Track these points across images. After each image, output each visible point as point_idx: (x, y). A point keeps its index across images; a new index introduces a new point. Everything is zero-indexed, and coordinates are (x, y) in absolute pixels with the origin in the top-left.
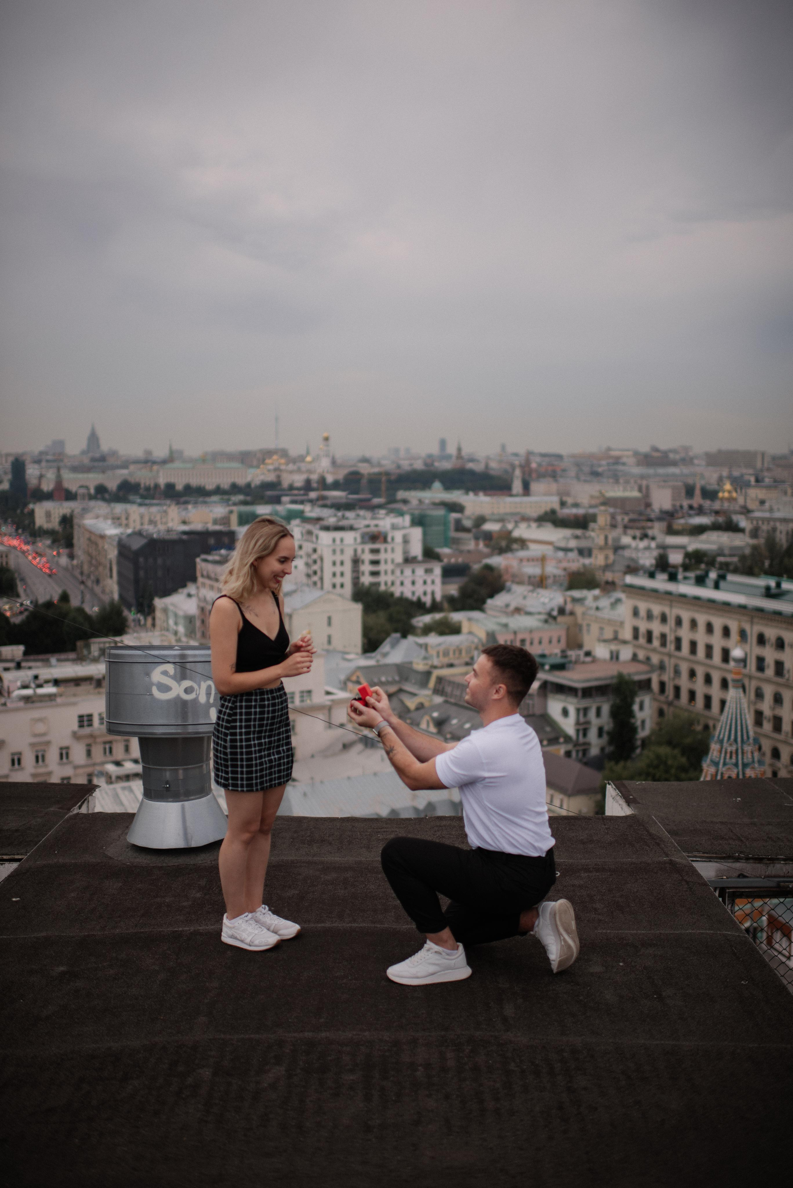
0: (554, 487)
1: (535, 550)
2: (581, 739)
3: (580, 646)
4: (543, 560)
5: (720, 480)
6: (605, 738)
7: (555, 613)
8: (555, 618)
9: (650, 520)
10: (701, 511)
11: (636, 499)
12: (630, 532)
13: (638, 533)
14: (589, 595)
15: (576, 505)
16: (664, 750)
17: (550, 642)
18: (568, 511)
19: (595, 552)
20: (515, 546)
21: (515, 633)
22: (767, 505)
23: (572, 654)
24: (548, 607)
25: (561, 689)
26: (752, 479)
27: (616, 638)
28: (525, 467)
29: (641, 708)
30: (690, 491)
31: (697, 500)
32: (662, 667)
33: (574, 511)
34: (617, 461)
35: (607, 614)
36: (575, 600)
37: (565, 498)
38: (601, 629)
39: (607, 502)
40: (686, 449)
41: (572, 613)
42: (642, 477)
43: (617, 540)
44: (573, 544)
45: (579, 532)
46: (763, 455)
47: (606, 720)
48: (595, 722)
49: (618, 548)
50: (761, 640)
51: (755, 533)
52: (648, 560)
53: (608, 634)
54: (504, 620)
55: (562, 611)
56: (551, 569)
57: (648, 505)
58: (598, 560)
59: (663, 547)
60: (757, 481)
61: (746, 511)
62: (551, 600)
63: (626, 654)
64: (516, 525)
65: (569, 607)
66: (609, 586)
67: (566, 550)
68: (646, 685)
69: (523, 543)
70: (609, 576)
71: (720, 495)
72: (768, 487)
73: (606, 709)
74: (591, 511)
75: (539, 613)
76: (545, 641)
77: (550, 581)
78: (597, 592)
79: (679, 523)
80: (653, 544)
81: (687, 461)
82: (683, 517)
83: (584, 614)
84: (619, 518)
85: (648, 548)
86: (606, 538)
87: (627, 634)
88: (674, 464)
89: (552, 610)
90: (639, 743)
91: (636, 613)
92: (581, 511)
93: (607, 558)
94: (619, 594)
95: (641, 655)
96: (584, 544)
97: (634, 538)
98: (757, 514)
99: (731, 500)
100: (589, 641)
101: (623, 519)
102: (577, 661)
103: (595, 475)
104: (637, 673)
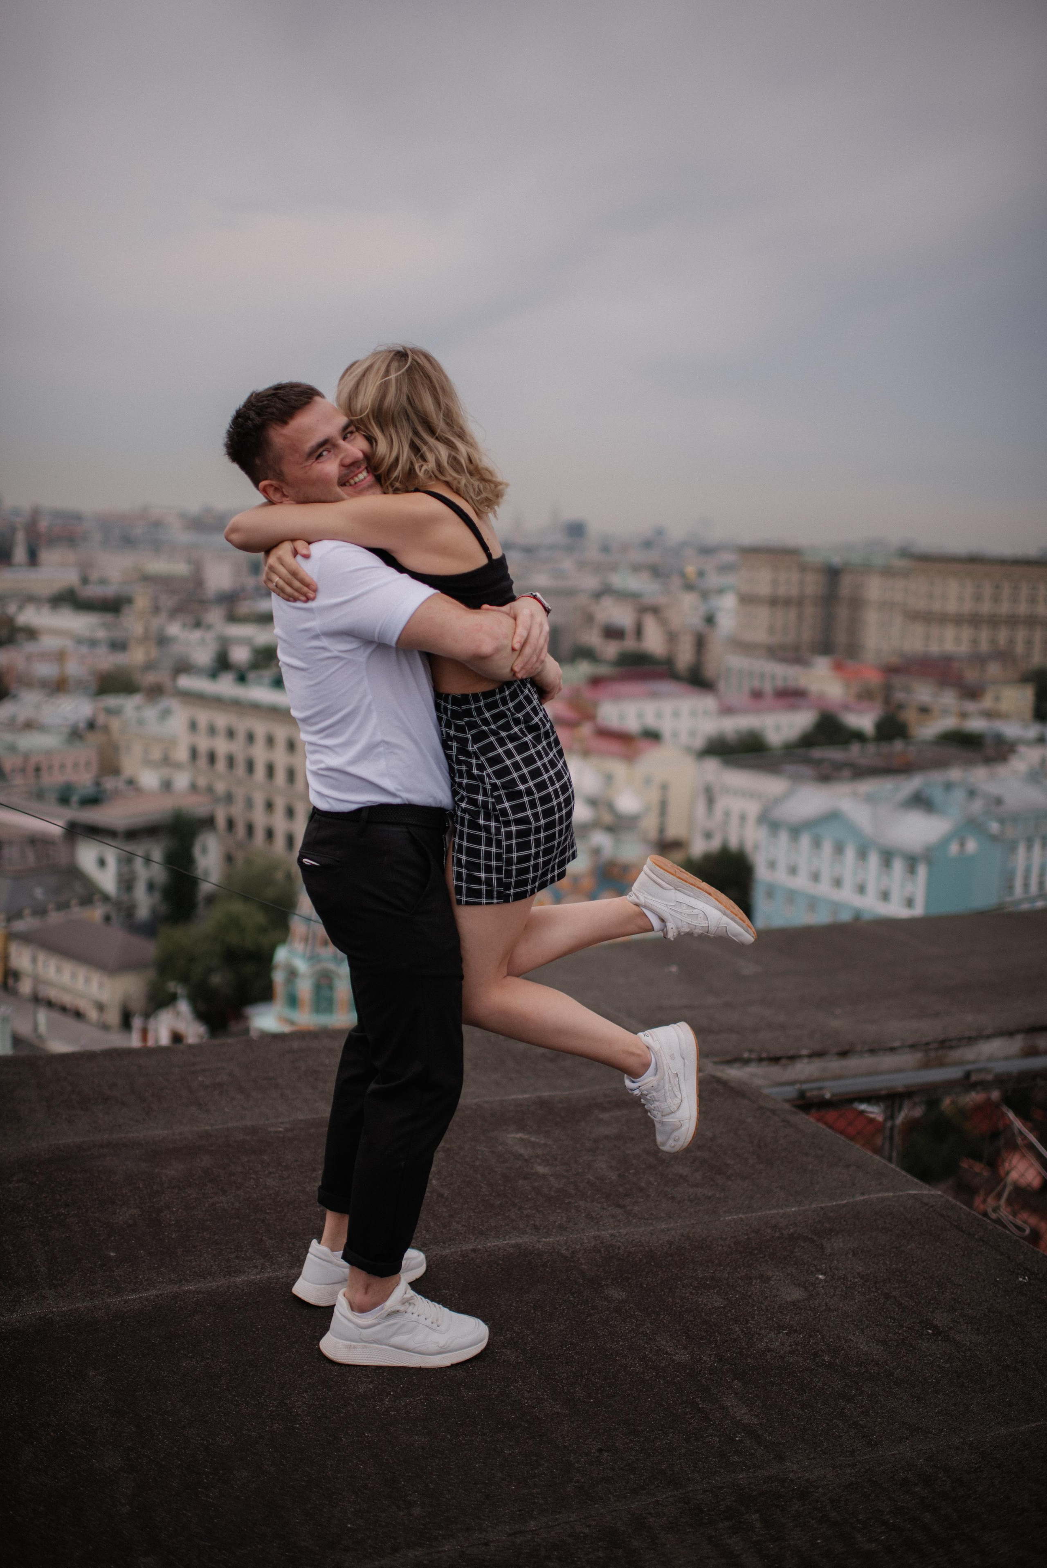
0: (71, 556)
1: (48, 642)
2: (124, 898)
3: (116, 772)
4: (60, 656)
6: (157, 896)
7: (82, 727)
8: (81, 736)
9: (203, 603)
11: (183, 577)
12: (180, 619)
13: (190, 621)
14: (130, 704)
15: (103, 581)
16: (237, 907)
17: (76, 765)
18: (93, 591)
19: (132, 646)
20: (20, 636)
21: (26, 757)
23: (109, 784)
24: (72, 722)
25: (94, 832)
27: (166, 761)
28: (31, 528)
29: (204, 850)
30: (254, 567)
32: (229, 798)
33: (101, 590)
34: (157, 524)
35: (153, 728)
36: (109, 711)
37: (87, 572)
38: (146, 750)
39: (147, 579)
41: (106, 729)
42: (193, 546)
43: (161, 630)
44: (101, 634)
45: (109, 618)
47: (158, 872)
48: (142, 873)
49: (163, 641)
52: (204, 656)
53: (156, 754)
54: (9, 737)
55: (91, 725)
56: (74, 668)
57: (200, 584)
58: (137, 656)
59: (224, 640)
62: (75, 710)
63: (181, 781)
64: (21, 608)
65: (101, 719)
66: (155, 692)
67: (93, 643)
68: (209, 822)
69: (31, 633)
70: (150, 678)
73: (157, 854)
74: (125, 590)
75: (59, 729)
76: (69, 765)
77: (72, 684)
78: (138, 698)
79: (244, 608)
80: (210, 636)
82: (247, 600)
83: (122, 730)
84: (163, 600)
86: (147, 628)
87: (182, 754)
89: (77, 724)
90: (201, 899)
91: (193, 726)
92: (109, 591)
93: (148, 653)
94: (168, 702)
95: (202, 782)
96: (116, 634)
97: (184, 626)
100: (130, 765)
101: (166, 601)
102: (116, 793)
103: (128, 542)
104: (198, 806)
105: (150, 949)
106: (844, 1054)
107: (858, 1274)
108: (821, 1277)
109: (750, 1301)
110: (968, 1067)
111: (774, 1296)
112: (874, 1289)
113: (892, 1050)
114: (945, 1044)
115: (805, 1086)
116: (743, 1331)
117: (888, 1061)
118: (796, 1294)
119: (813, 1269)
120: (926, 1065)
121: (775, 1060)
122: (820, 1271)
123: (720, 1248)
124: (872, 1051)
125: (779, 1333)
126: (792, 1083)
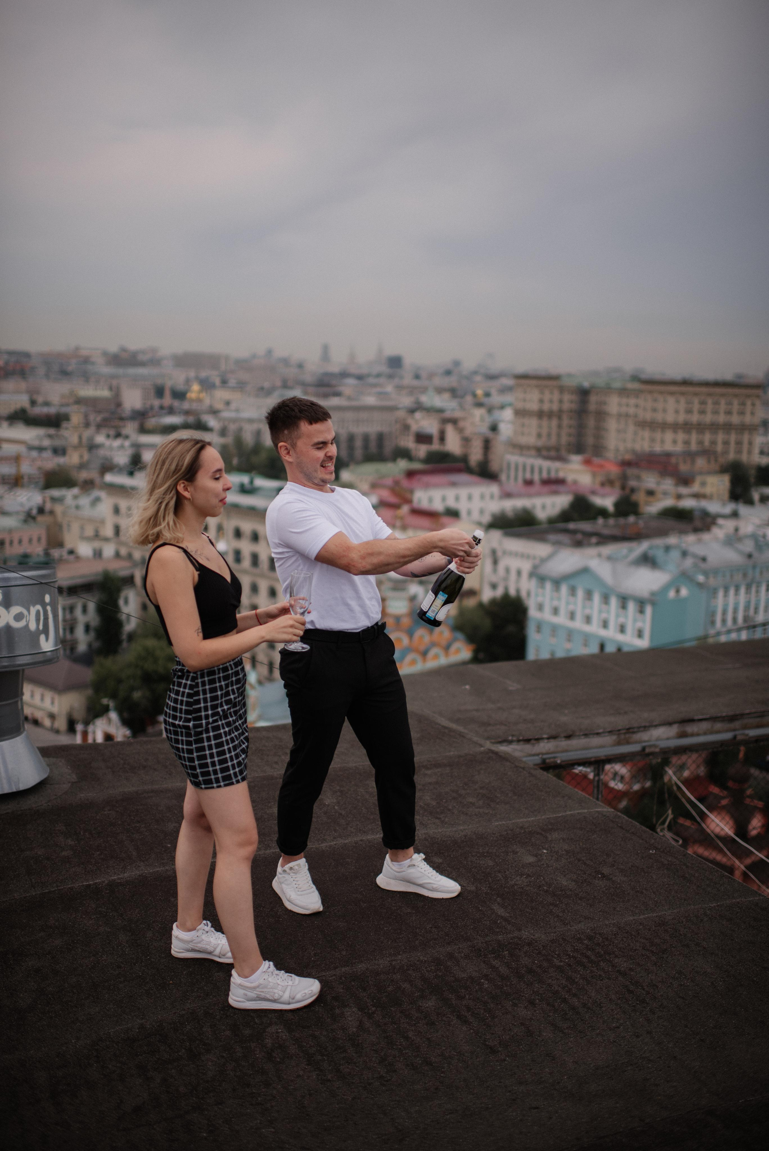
0: (23, 385)
1: (8, 449)
2: (68, 636)
3: (60, 545)
4: (17, 459)
5: (188, 381)
6: (92, 634)
7: (34, 512)
8: (34, 518)
9: (122, 419)
10: (171, 411)
11: (106, 400)
12: (104, 431)
13: (112, 432)
14: (69, 494)
15: (47, 404)
16: (151, 642)
17: (30, 541)
18: (39, 411)
19: (69, 451)
22: (233, 406)
23: (56, 553)
24: (26, 508)
26: (217, 381)
27: (97, 536)
29: (126, 602)
30: (160, 392)
31: (167, 400)
33: (45, 410)
34: (86, 360)
35: (87, 512)
36: (53, 500)
37: (35, 397)
38: (82, 528)
39: (79, 401)
40: (154, 350)
41: (52, 513)
42: (113, 377)
43: (91, 439)
44: (46, 443)
45: (52, 431)
46: (227, 358)
47: (92, 617)
48: (81, 619)
49: (92, 447)
50: (238, 534)
51: (223, 432)
52: (122, 459)
53: (89, 531)
55: (41, 510)
56: (26, 468)
57: (119, 405)
58: (73, 458)
59: (137, 447)
60: (224, 382)
61: (214, 412)
62: (28, 500)
63: (109, 551)
65: (48, 506)
66: (88, 485)
67: (41, 449)
68: (129, 581)
70: (84, 475)
71: (189, 395)
72: (233, 389)
73: (92, 606)
74: (64, 410)
75: (17, 513)
76: (25, 540)
77: (26, 480)
78: (75, 491)
79: (152, 422)
80: (127, 443)
81: (155, 362)
82: (154, 416)
83: (64, 513)
84: (92, 417)
85: (122, 447)
86: (80, 438)
87: (108, 531)
88: (142, 364)
89: (31, 509)
90: (124, 637)
91: (116, 510)
92: (52, 410)
93: (81, 457)
94: (96, 493)
95: (123, 551)
96: (58, 443)
97: (108, 436)
98: (225, 414)
99: (199, 400)
100: (71, 539)
101: (95, 418)
102: (61, 560)
103: (65, 374)
104: (121, 569)
105: (88, 674)
106: (568, 737)
107: (565, 850)
108: (545, 851)
109: (507, 863)
110: (644, 744)
111: (520, 861)
112: (572, 857)
113: (598, 734)
114: (630, 730)
115: (545, 756)
116: (503, 876)
117: (596, 741)
118: (531, 859)
119: (541, 848)
120: (619, 743)
121: (528, 741)
122: (544, 848)
123: (492, 838)
124: (586, 735)
125: (522, 877)
126: (538, 755)
